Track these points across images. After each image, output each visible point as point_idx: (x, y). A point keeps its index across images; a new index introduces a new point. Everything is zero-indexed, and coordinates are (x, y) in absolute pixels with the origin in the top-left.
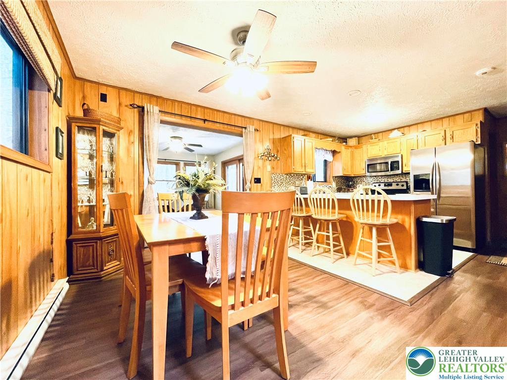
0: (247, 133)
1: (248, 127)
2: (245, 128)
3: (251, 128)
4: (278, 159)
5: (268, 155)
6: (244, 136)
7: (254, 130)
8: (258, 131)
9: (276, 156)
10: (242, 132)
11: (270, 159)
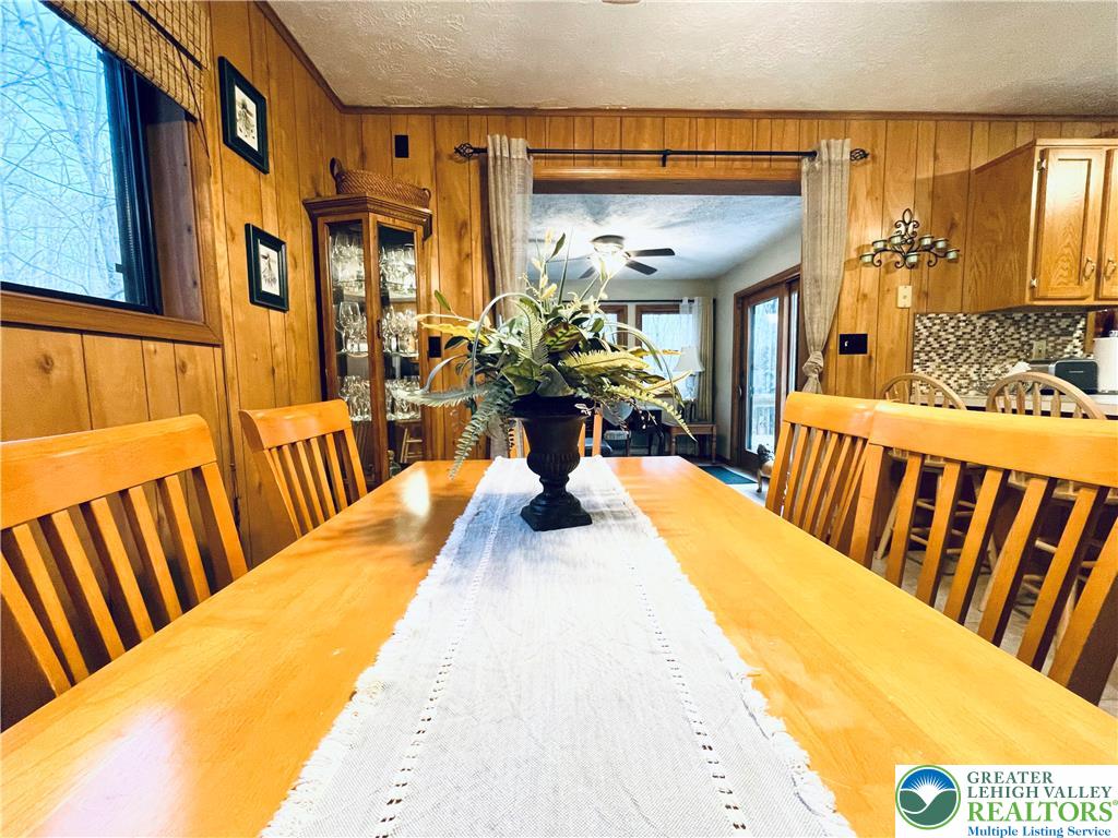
0: (820, 171)
1: (824, 150)
2: (812, 155)
3: (838, 150)
4: (952, 255)
5: (905, 248)
6: (804, 190)
7: (847, 156)
8: (866, 155)
9: (941, 245)
10: (799, 172)
11: (913, 259)
